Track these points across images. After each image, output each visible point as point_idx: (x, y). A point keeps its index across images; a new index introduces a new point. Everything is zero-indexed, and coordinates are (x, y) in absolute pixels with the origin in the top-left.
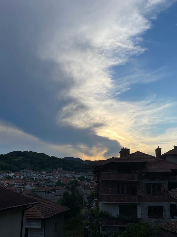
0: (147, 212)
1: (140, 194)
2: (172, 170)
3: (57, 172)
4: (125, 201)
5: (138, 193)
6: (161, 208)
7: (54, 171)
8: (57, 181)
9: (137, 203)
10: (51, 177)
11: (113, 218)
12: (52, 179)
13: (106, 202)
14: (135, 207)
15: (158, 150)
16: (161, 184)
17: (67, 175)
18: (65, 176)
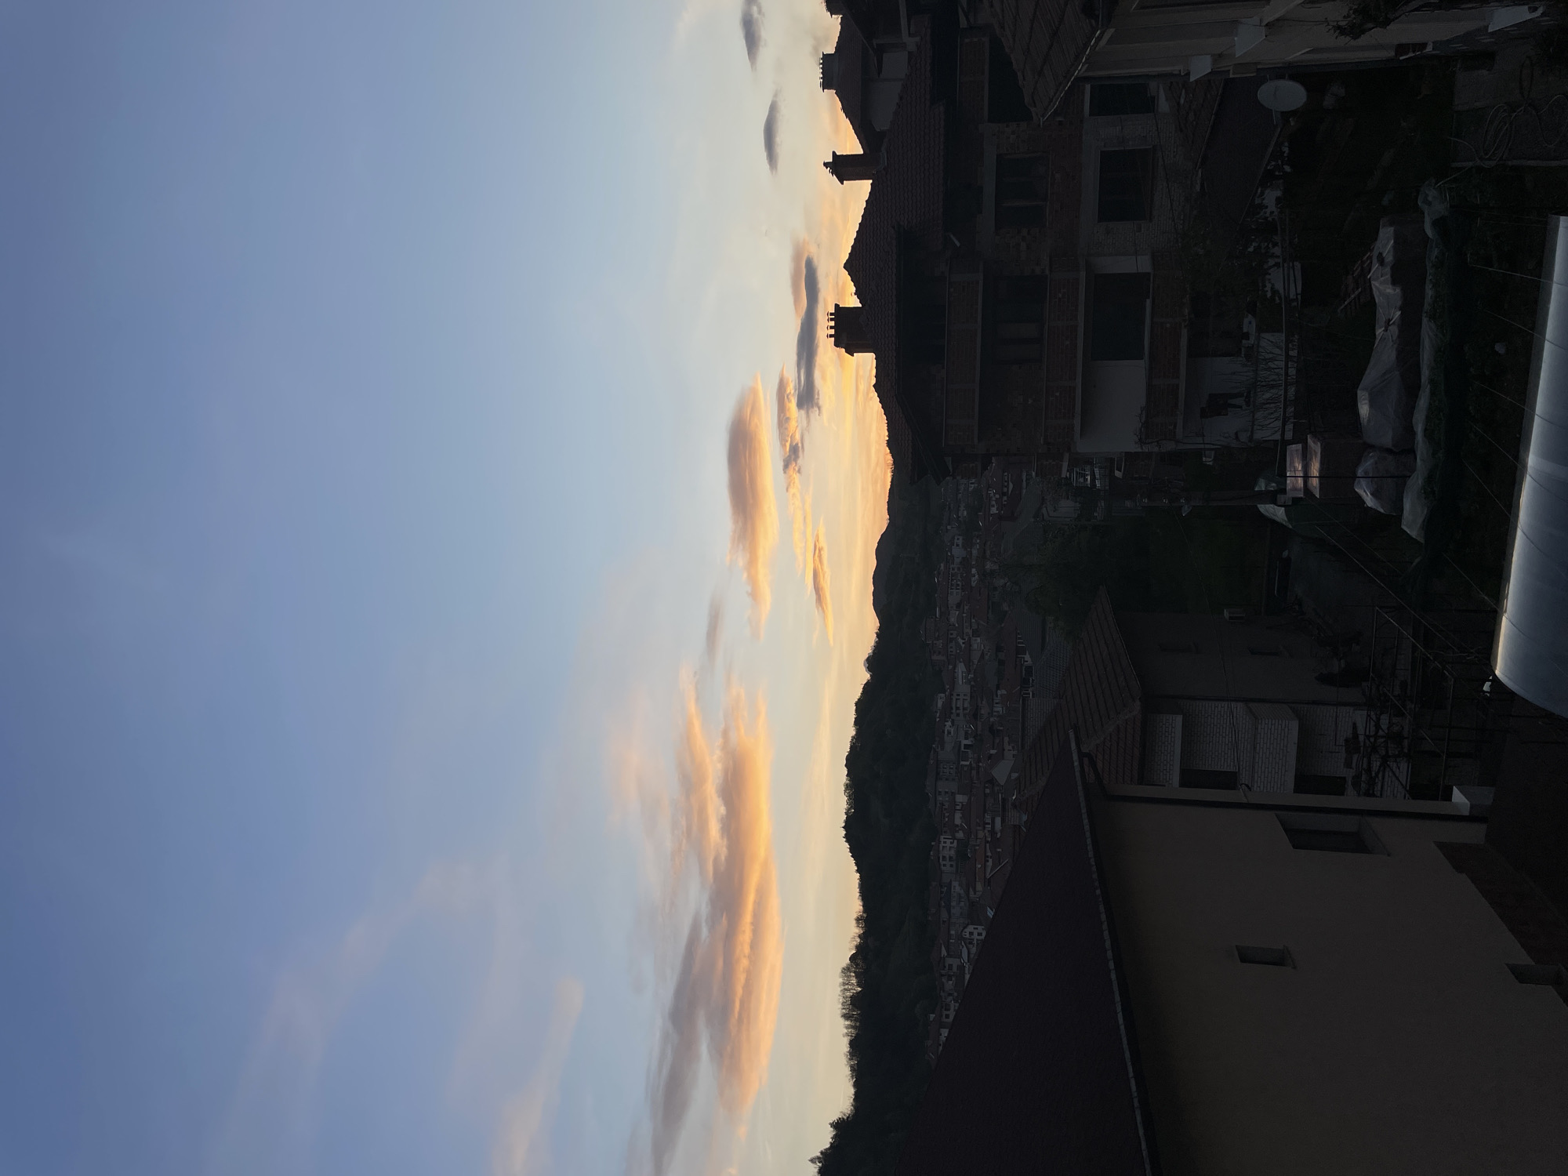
0: (1124, 229)
1: (1045, 260)
3: (939, 644)
4: (1074, 329)
5: (1038, 270)
6: (1108, 159)
7: (935, 657)
8: (978, 643)
9: (1083, 274)
10: (961, 668)
12: (969, 665)
13: (1077, 422)
14: (1101, 285)
16: (999, 157)
17: (954, 597)
18: (958, 606)
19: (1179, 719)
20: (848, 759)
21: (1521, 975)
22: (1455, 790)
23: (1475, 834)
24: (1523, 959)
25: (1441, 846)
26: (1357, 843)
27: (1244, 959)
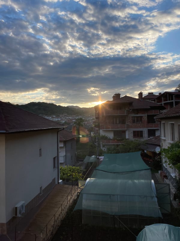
0: (132, 135)
1: (128, 124)
2: (150, 107)
3: (63, 116)
4: (118, 128)
5: (126, 123)
6: (141, 132)
7: (61, 115)
8: (64, 121)
9: (126, 129)
10: (60, 119)
11: (110, 139)
12: (60, 120)
13: (105, 130)
14: (124, 132)
15: (141, 94)
16: (142, 117)
17: (70, 118)
18: (69, 119)
19: (63, 146)
20: (39, 102)
21: (41, 188)
22: (62, 180)
23: (57, 183)
24: (43, 188)
25: (55, 178)
26: (54, 167)
27: (40, 149)
